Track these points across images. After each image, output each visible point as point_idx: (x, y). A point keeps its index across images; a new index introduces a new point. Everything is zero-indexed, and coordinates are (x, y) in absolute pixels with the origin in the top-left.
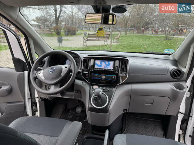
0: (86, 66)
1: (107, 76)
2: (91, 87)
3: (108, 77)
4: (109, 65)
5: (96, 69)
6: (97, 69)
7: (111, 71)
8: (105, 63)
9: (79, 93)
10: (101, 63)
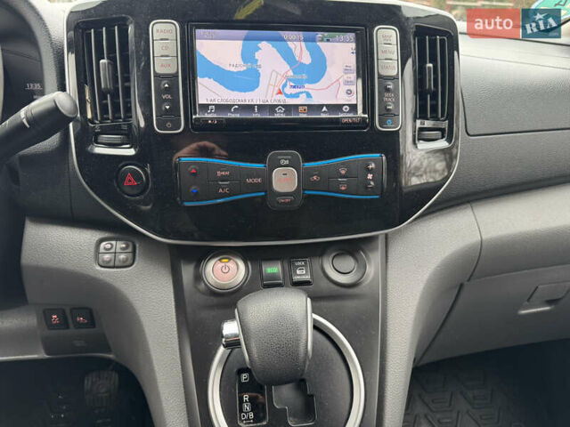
0: (115, 95)
1: (319, 171)
2: (187, 272)
3: (329, 179)
4: (317, 70)
5: (210, 115)
6: (220, 108)
7: (344, 116)
8: (289, 57)
9: (78, 326)
10: (248, 56)
